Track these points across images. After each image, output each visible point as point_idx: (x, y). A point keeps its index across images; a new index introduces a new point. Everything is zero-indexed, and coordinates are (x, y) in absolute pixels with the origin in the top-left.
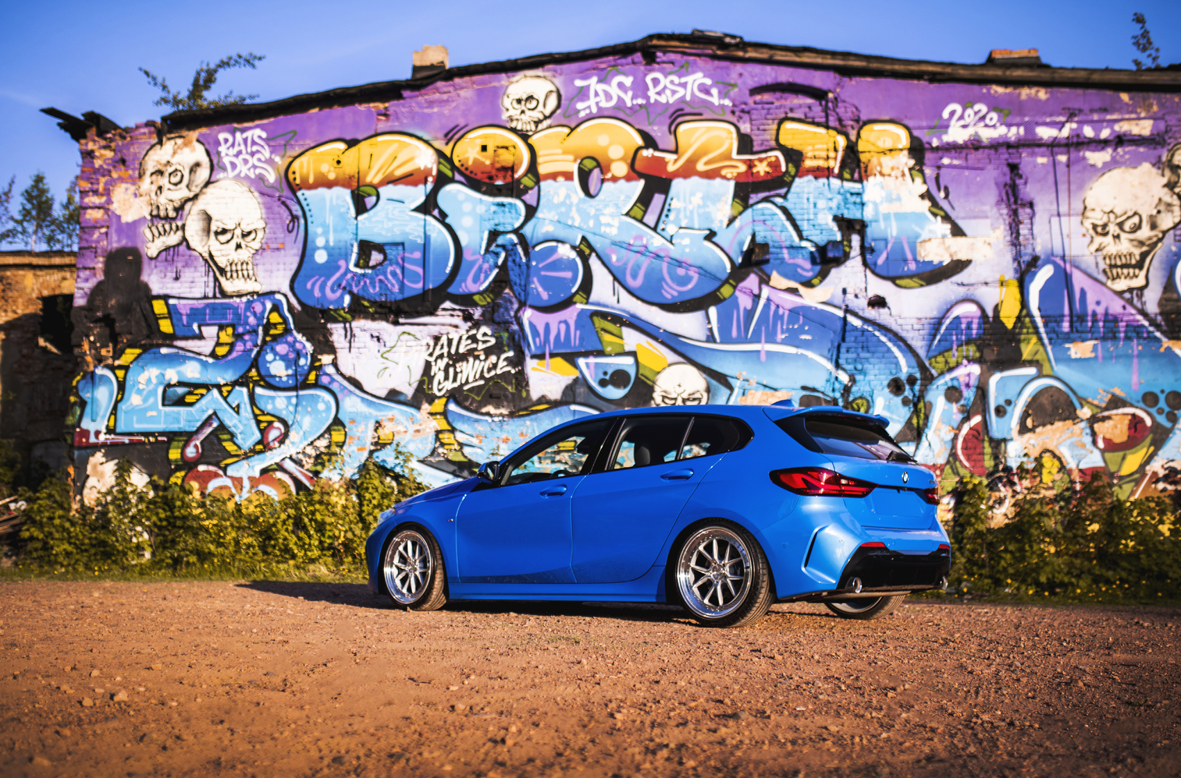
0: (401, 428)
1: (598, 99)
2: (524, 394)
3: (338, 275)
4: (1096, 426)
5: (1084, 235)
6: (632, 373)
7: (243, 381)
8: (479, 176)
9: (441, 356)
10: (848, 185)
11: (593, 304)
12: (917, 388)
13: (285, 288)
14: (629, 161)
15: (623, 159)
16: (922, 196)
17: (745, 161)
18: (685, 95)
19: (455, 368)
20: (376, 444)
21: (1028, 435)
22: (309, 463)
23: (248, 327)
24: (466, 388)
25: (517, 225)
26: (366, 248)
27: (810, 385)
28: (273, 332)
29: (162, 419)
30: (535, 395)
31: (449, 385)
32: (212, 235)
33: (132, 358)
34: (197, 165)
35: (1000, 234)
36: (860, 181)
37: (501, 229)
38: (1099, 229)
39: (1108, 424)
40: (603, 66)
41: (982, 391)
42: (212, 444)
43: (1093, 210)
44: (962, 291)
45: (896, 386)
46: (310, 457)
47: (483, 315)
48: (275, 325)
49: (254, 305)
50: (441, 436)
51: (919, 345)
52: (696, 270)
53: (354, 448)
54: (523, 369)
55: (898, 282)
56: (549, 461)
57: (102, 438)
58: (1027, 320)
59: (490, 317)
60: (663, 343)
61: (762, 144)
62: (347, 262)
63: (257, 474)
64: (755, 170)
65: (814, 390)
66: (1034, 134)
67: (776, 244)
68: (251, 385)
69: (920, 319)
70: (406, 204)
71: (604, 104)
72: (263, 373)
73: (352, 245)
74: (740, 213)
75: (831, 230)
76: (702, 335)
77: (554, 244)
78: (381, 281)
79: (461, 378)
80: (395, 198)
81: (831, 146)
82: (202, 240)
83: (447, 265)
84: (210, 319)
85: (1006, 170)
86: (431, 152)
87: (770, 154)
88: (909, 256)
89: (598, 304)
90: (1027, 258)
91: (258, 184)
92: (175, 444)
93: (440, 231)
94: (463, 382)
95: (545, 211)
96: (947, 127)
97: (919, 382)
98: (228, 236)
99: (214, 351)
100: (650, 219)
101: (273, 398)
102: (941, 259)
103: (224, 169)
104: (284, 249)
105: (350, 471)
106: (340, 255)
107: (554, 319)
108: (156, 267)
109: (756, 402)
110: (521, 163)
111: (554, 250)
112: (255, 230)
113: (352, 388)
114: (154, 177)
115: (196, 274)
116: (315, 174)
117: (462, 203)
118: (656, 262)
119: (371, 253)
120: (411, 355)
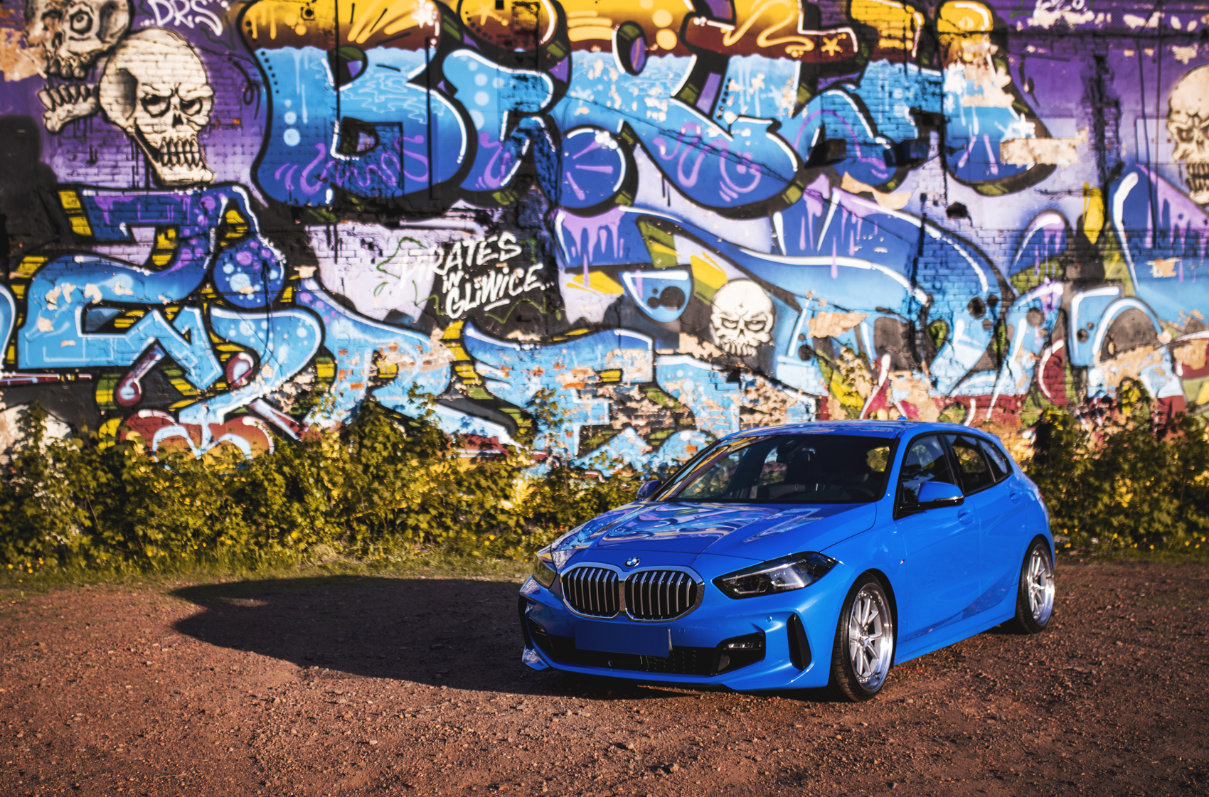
0: (407, 359)
2: (559, 317)
4: (1176, 352)
5: (1169, 141)
6: (687, 290)
7: (194, 299)
8: (494, 41)
9: (454, 269)
10: (925, 72)
11: (639, 206)
13: (245, 177)
14: (678, 30)
15: (670, 27)
16: (1006, 89)
17: (811, 38)
19: (473, 284)
20: (374, 379)
21: (1110, 362)
22: (288, 406)
23: (196, 229)
24: (487, 308)
25: (544, 105)
26: (351, 128)
27: (886, 305)
28: (230, 235)
29: (84, 350)
30: (572, 317)
31: (466, 305)
32: (139, 107)
33: (33, 268)
34: (112, 6)
35: (1083, 137)
36: (940, 67)
37: (525, 109)
38: (1184, 135)
39: (1188, 349)
41: (1065, 314)
42: (156, 382)
43: (1178, 112)
44: (1045, 200)
45: (976, 308)
46: (288, 396)
47: (503, 217)
48: (233, 227)
49: (203, 199)
50: (458, 368)
51: (1000, 260)
52: (759, 167)
53: (347, 385)
54: (557, 286)
55: (979, 188)
56: (590, 396)
58: (1111, 234)
59: (514, 221)
60: (721, 255)
61: (831, 18)
62: (328, 145)
63: (221, 420)
64: (824, 49)
65: (890, 311)
66: (1123, 23)
67: (848, 140)
68: (205, 305)
69: (1001, 231)
70: (403, 73)
72: (221, 289)
73: (333, 124)
74: (808, 101)
75: (908, 124)
76: (765, 245)
77: (590, 130)
78: (372, 171)
79: (481, 297)
80: (387, 63)
81: (908, 24)
82: (124, 111)
83: (458, 154)
84: (143, 218)
85: (1093, 62)
86: (431, 5)
87: (840, 30)
88: (992, 159)
89: (645, 207)
90: (1111, 164)
91: (197, 37)
92: (104, 382)
93: (448, 110)
94: (484, 300)
95: (578, 88)
96: (1033, 8)
97: (1000, 303)
98: (163, 106)
99: (150, 259)
100: (705, 104)
101: (236, 321)
102: (1025, 163)
103: (151, 15)
104: (241, 125)
105: (342, 414)
106: (317, 135)
107: (592, 223)
109: (826, 325)
110: (547, 25)
111: (591, 138)
112: (200, 100)
113: (341, 309)
114: (48, 20)
115: (119, 157)
116: (278, 26)
117: (474, 74)
118: (712, 156)
119: (357, 137)
120: (416, 266)
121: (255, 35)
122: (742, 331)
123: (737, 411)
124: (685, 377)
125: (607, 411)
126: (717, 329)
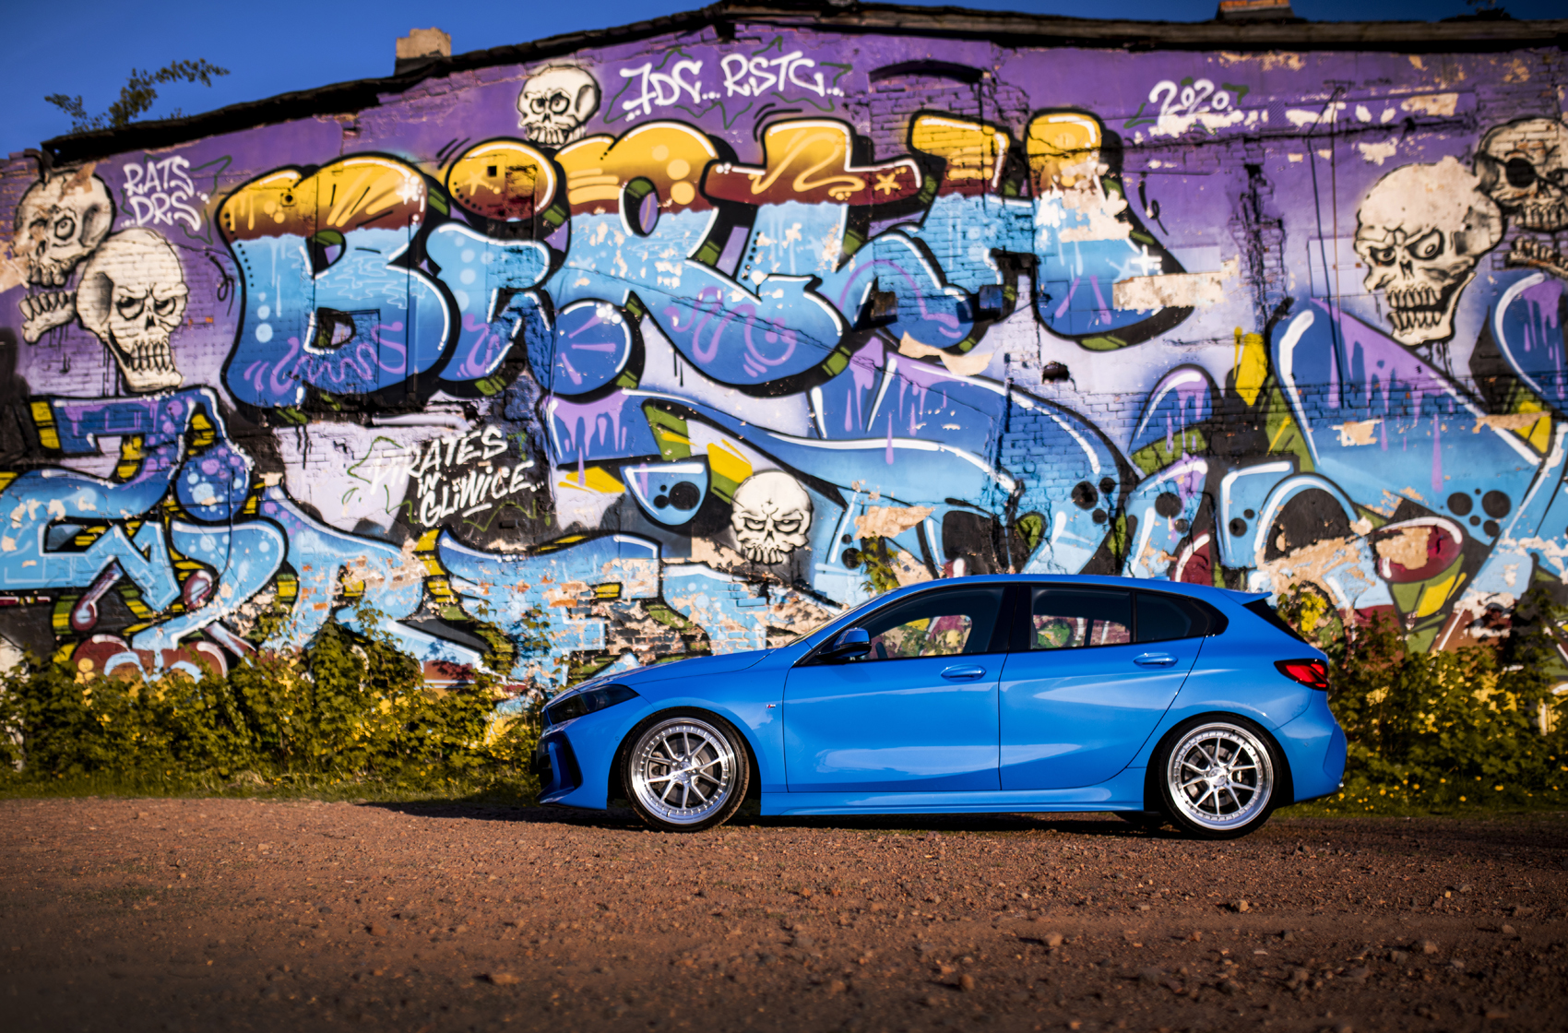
0: (375, 575)
1: (653, 95)
2: (548, 521)
3: (288, 358)
4: (1379, 545)
5: (1358, 265)
6: (702, 486)
7: (155, 514)
8: (485, 212)
9: (431, 470)
10: (1011, 204)
11: (646, 389)
12: (1115, 496)
13: (215, 380)
14: (696, 182)
15: (688, 179)
16: (1120, 217)
17: (861, 176)
18: (776, 84)
19: (451, 486)
20: (341, 598)
21: (1279, 562)
22: (245, 628)
23: (162, 437)
24: (466, 514)
25: (538, 279)
26: (327, 318)
27: (959, 497)
28: (197, 442)
29: (44, 570)
30: (563, 522)
31: (442, 512)
32: (114, 311)
33: (3, 485)
34: (94, 209)
35: (1233, 268)
36: (1030, 198)
37: (515, 285)
38: (1381, 256)
39: (1397, 542)
40: (661, 47)
41: (1211, 499)
42: (112, 604)
43: (1372, 227)
44: (1180, 352)
45: (1084, 495)
46: (248, 619)
47: (491, 409)
48: (200, 433)
49: (170, 405)
50: (431, 585)
51: (1117, 434)
52: (793, 334)
53: (310, 605)
54: (546, 485)
55: (1085, 342)
56: (583, 615)
58: (1276, 391)
59: (500, 414)
60: (745, 442)
61: (887, 150)
62: (301, 341)
63: (174, 645)
64: (877, 188)
65: (964, 503)
66: (1286, 120)
67: (908, 294)
68: (167, 519)
69: (1117, 395)
70: (383, 255)
71: (661, 102)
72: (183, 501)
73: (308, 316)
74: (856, 251)
75: (989, 270)
76: (801, 428)
77: (590, 304)
78: (348, 365)
79: (460, 501)
80: (366, 246)
81: (987, 148)
82: (99, 316)
83: (439, 339)
84: (110, 428)
85: (1244, 174)
86: (417, 179)
87: (898, 164)
88: (1102, 304)
89: (653, 389)
90: (1276, 302)
91: (176, 234)
92: (60, 605)
93: (430, 293)
94: (462, 506)
95: (578, 257)
96: (1157, 114)
97: (1118, 488)
98: (136, 308)
99: (116, 471)
100: (727, 263)
101: (197, 537)
102: (1149, 307)
103: (131, 215)
104: (213, 324)
105: (301, 640)
106: (291, 330)
107: (589, 411)
108: (36, 355)
109: (879, 523)
110: (544, 190)
111: (591, 313)
112: (174, 299)
113: (306, 519)
114: (34, 228)
115: (92, 364)
116: (256, 217)
117: (460, 250)
118: (735, 324)
119: (333, 327)
120: (388, 470)
121: (233, 228)
122: (770, 534)
123: (764, 633)
124: (698, 591)
125: (602, 633)
126: (738, 532)
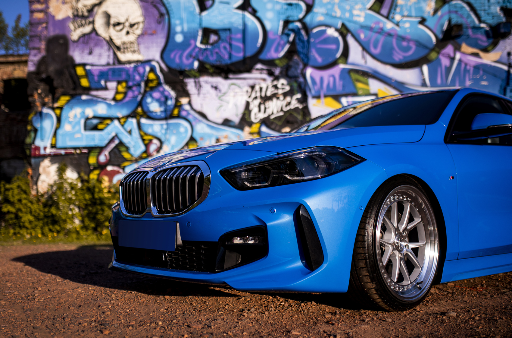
3: (189, 50)
7: (133, 115)
9: (256, 98)
11: (350, 65)
13: (157, 57)
19: (265, 105)
23: (135, 82)
24: (272, 117)
25: (301, 16)
26: (207, 32)
28: (151, 85)
29: (84, 138)
31: (262, 116)
32: (111, 27)
33: (64, 102)
37: (291, 19)
42: (115, 154)
47: (281, 72)
48: (152, 81)
49: (138, 69)
52: (414, 42)
54: (307, 105)
57: (49, 151)
59: (286, 74)
60: (395, 88)
62: (196, 41)
67: (464, 26)
68: (138, 117)
70: (231, 5)
72: (145, 109)
73: (198, 31)
74: (441, 7)
75: (499, 16)
76: (418, 82)
77: (324, 28)
78: (217, 53)
79: (269, 112)
80: (224, 1)
82: (105, 30)
83: (258, 42)
84: (111, 78)
89: (353, 65)
92: (92, 154)
93: (253, 22)
94: (270, 114)
95: (318, 7)
98: (121, 27)
99: (114, 97)
100: (384, 11)
101: (152, 125)
104: (156, 34)
106: (191, 36)
107: (326, 74)
108: (77, 47)
111: (324, 32)
112: (138, 23)
113: (201, 119)
115: (102, 51)
117: (266, 4)
118: (389, 38)
119: (210, 37)
120: (236, 98)
